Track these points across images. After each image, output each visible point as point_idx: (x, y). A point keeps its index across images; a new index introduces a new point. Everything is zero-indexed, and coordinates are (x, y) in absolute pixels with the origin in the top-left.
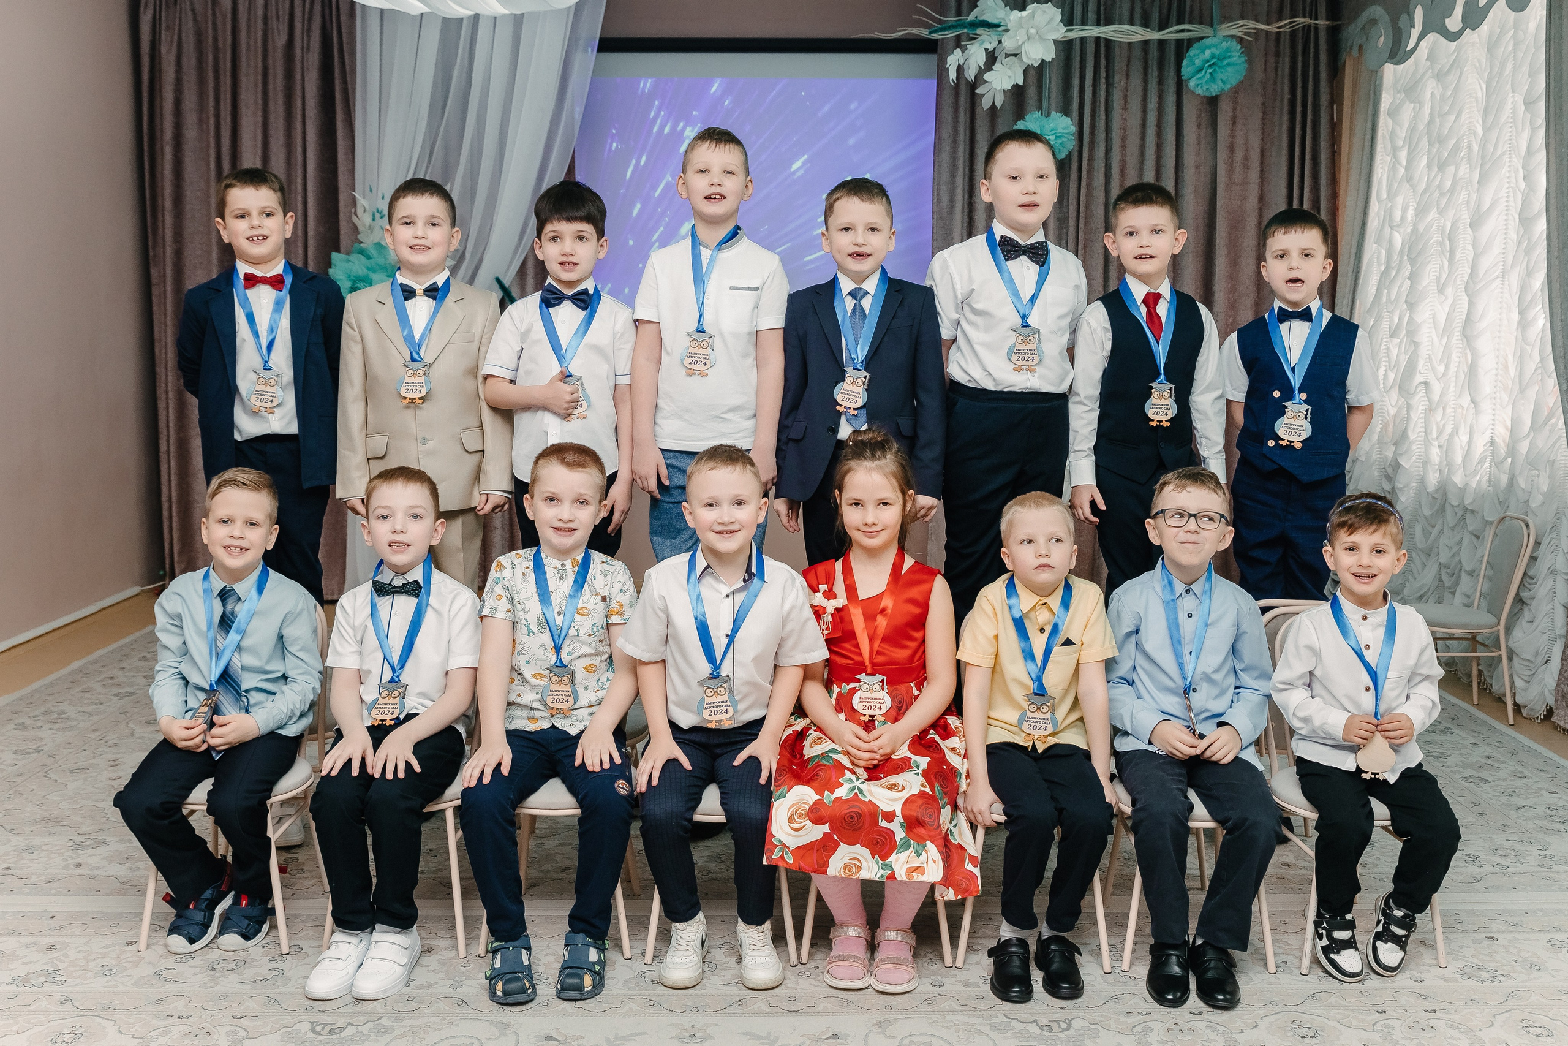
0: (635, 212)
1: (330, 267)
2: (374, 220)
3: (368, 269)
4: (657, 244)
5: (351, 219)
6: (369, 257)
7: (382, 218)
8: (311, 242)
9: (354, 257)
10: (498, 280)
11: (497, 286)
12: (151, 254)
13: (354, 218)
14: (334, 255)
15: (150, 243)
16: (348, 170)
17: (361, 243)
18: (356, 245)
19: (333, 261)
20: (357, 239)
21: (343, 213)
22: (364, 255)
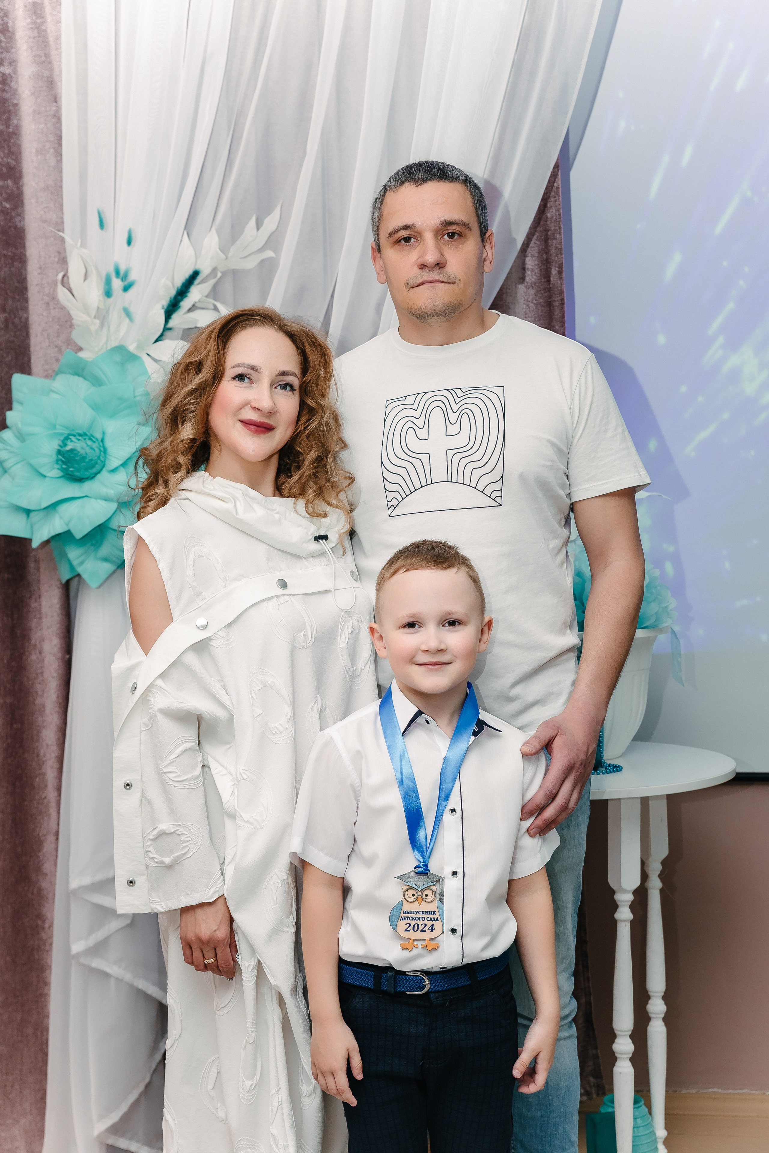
0: (670, 271)
1: (10, 409)
2: (108, 294)
3: (96, 407)
4: (721, 340)
5: (54, 298)
6: (97, 381)
7: (126, 289)
9: (60, 383)
13: (62, 293)
14: (18, 380)
16: (47, 188)
17: (80, 349)
18: (68, 355)
19: (16, 394)
20: (69, 342)
21: (37, 285)
22: (85, 379)
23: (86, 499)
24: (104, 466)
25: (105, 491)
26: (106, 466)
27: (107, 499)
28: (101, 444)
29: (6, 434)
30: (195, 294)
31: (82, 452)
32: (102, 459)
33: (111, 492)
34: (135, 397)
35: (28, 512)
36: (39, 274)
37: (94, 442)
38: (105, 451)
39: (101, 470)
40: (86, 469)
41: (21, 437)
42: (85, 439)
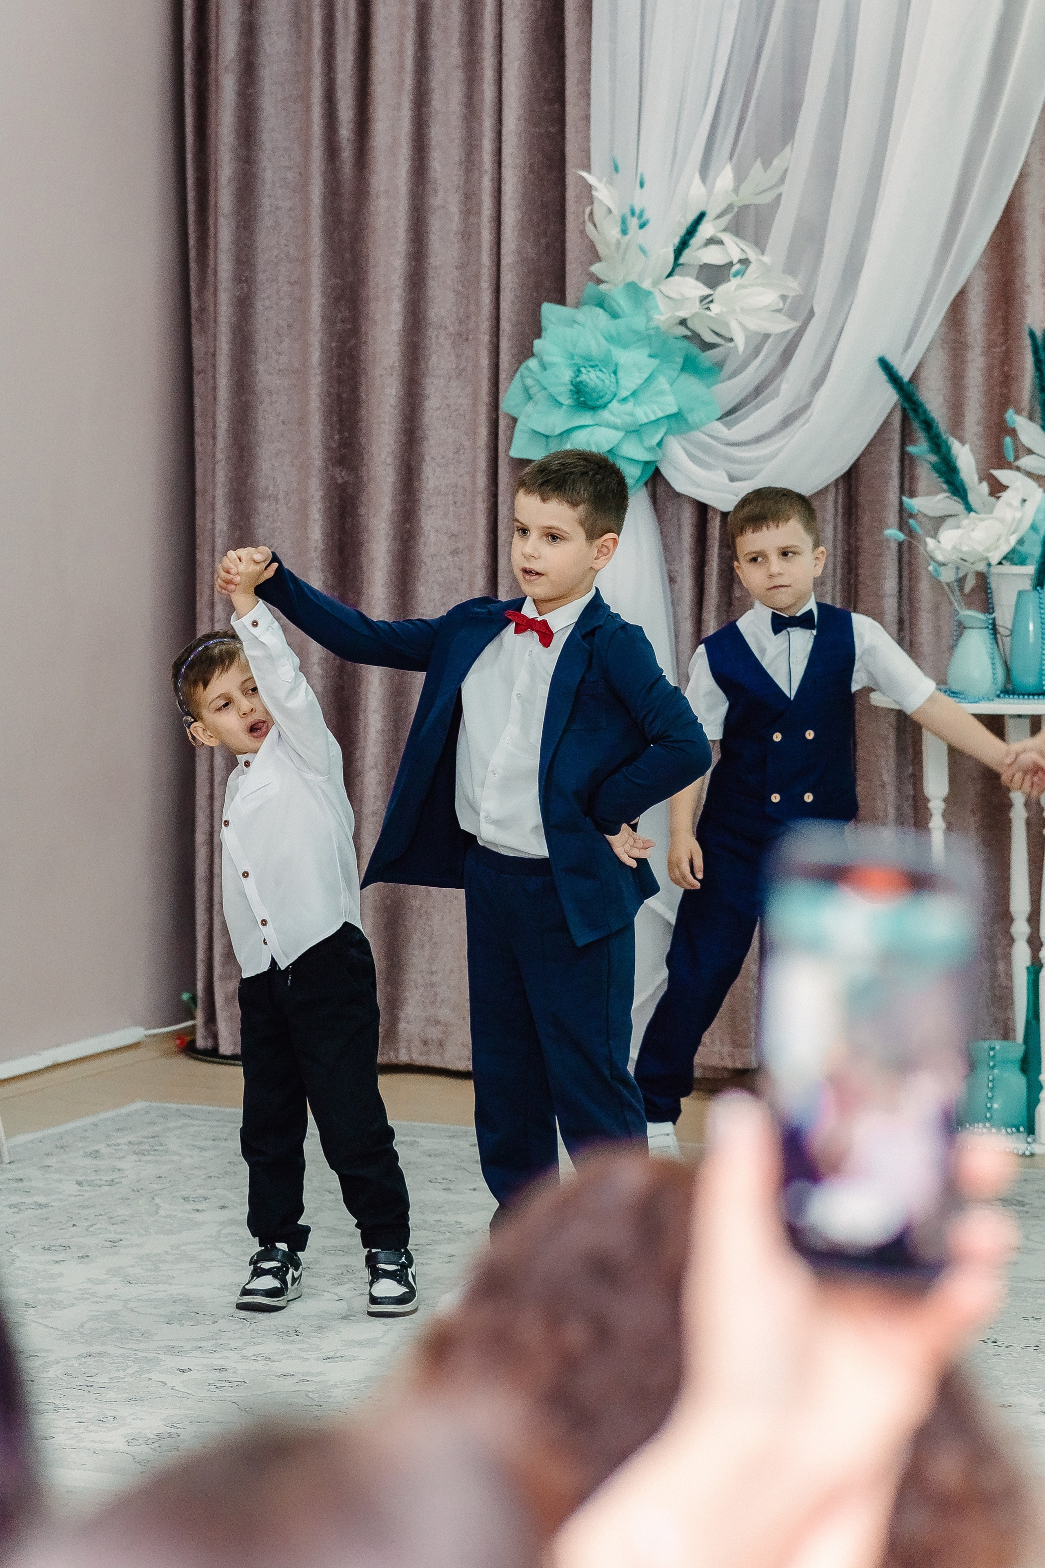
1: (539, 337)
2: (625, 231)
3: (610, 339)
5: (584, 229)
6: (614, 314)
7: (641, 227)
8: (508, 279)
9: (585, 314)
10: (885, 365)
11: (882, 377)
12: (195, 305)
13: (590, 227)
14: (550, 309)
15: (193, 285)
17: (602, 282)
18: (592, 287)
19: (544, 323)
21: (574, 213)
22: (605, 310)
23: (596, 427)
24: (615, 396)
25: (612, 419)
26: (617, 395)
27: (616, 428)
28: (612, 375)
29: (532, 363)
30: (706, 230)
31: (592, 384)
32: (612, 389)
33: (618, 421)
34: (647, 330)
35: (547, 437)
36: (576, 202)
37: (605, 373)
38: (617, 382)
39: (613, 399)
40: (597, 400)
41: (544, 367)
42: (595, 371)
